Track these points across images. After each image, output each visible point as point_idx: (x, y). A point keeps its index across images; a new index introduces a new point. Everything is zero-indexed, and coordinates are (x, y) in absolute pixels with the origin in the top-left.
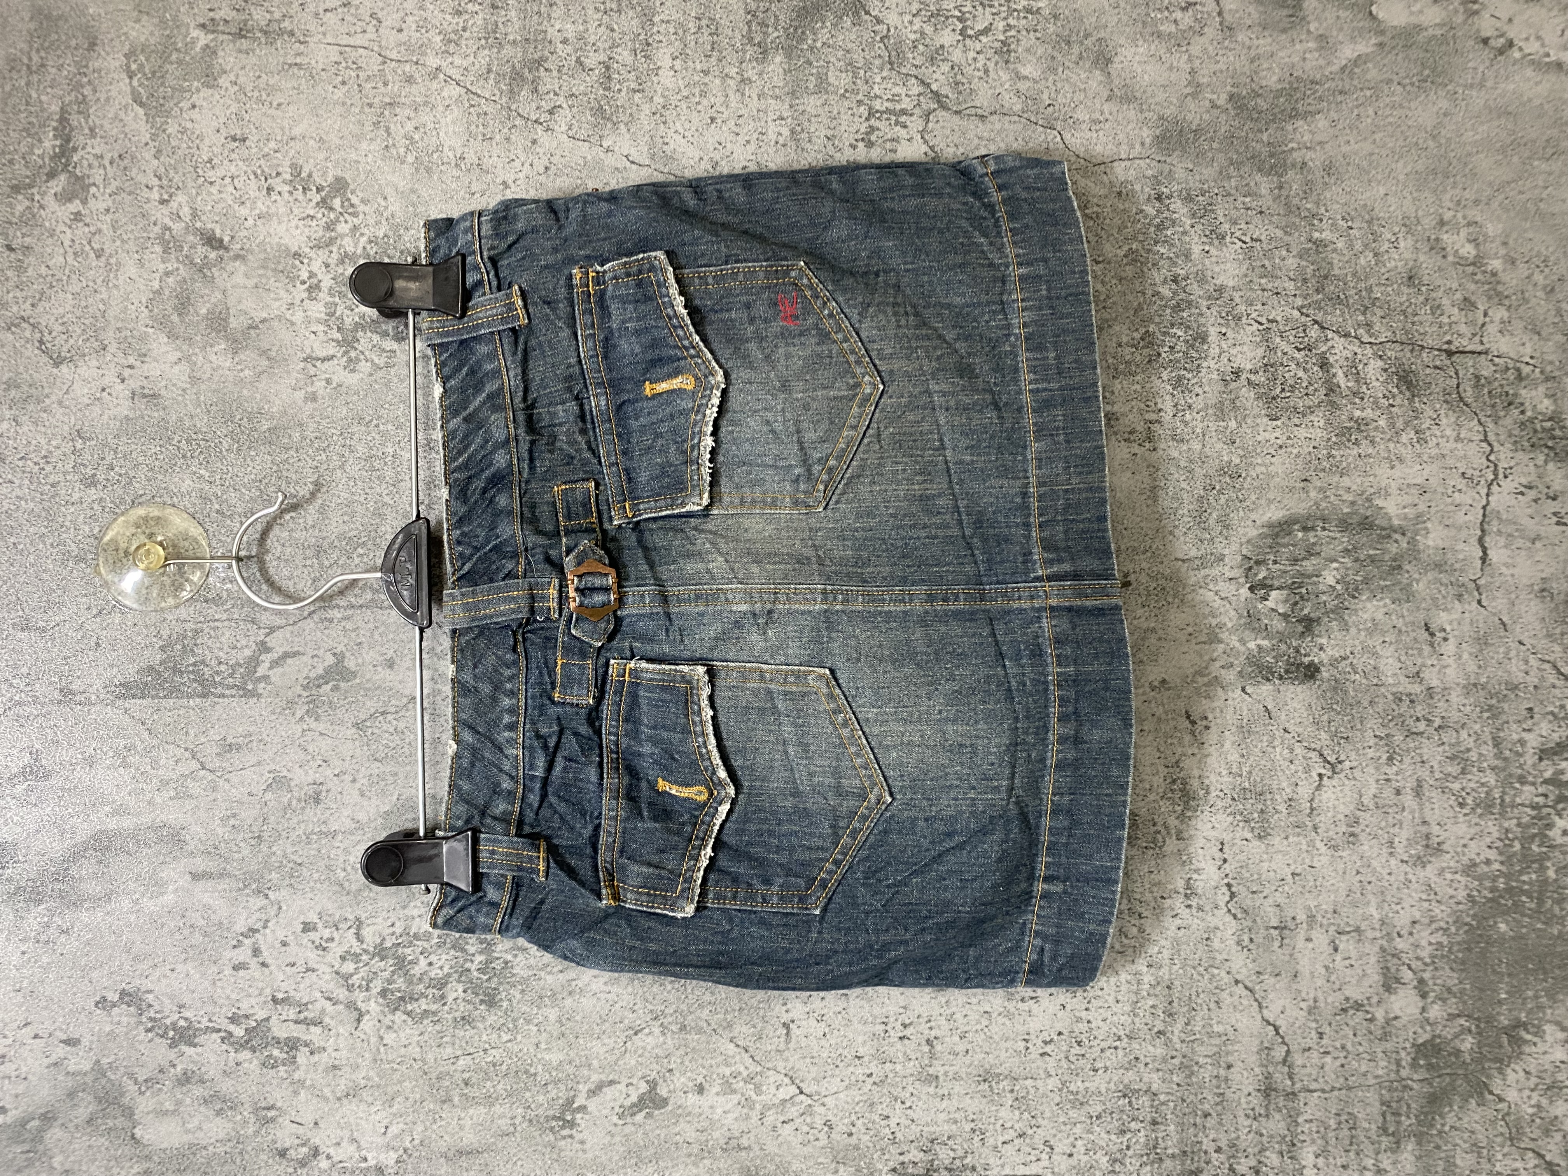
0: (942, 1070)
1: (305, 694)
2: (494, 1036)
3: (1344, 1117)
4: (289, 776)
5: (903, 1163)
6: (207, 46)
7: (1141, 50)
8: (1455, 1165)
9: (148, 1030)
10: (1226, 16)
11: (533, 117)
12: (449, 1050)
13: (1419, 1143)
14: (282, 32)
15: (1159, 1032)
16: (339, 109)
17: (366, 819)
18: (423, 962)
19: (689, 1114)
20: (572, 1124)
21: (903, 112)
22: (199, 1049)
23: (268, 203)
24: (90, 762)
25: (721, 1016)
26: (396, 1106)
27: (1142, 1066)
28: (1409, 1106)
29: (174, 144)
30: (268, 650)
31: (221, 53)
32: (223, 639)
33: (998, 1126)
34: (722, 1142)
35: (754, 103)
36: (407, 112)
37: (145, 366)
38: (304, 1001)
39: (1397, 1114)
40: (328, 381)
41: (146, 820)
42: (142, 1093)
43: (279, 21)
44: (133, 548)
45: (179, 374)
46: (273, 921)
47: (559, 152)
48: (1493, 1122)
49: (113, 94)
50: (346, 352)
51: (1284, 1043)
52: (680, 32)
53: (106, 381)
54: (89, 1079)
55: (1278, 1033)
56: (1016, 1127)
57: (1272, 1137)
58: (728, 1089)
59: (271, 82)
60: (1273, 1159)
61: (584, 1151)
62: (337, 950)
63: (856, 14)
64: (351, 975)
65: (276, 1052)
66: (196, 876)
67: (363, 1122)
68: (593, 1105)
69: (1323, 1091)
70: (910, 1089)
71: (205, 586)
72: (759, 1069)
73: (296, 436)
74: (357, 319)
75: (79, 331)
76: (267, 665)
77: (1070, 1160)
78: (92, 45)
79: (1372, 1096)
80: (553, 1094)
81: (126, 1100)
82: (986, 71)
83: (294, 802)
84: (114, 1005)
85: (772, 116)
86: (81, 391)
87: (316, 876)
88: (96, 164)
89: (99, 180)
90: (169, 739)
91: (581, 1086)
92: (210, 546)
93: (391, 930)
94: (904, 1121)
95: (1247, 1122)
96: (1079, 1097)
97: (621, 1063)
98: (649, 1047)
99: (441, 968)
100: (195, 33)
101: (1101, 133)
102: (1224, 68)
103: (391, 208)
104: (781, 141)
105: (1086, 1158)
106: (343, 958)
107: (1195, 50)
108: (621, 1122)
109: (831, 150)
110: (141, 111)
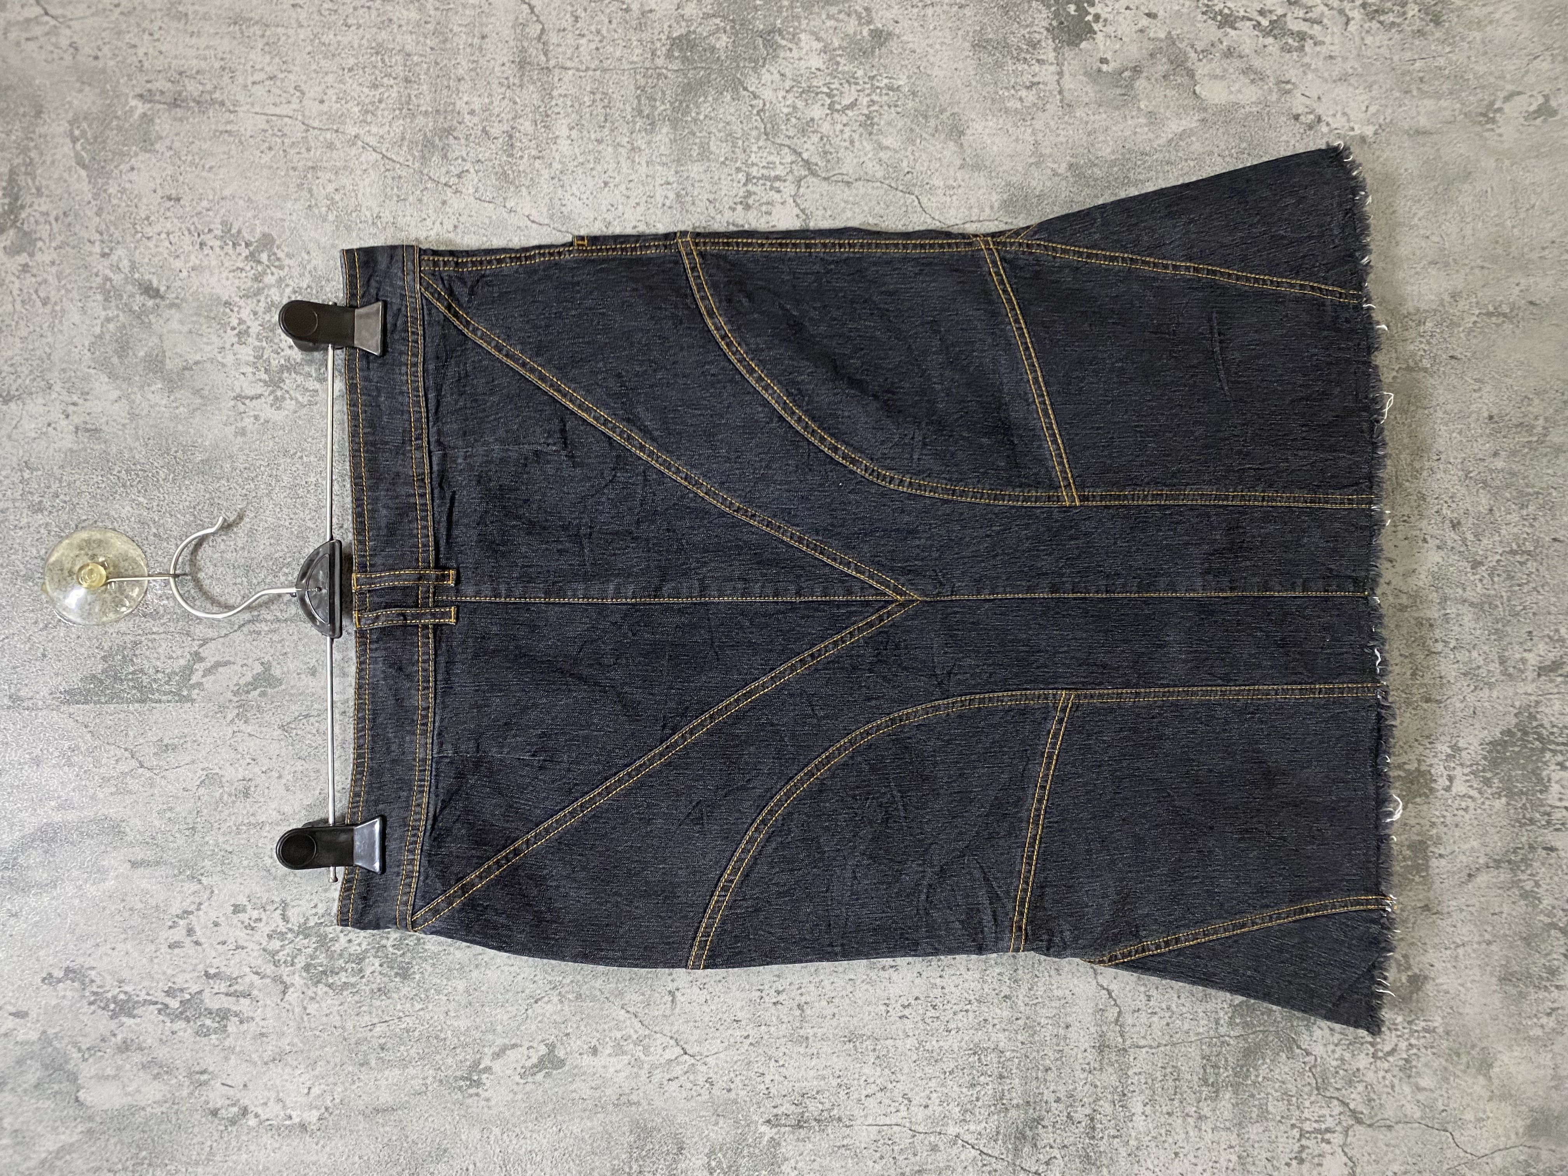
0: (811, 1032)
1: (236, 699)
2: (408, 1005)
3: (1169, 1070)
4: (221, 773)
5: (776, 1115)
6: (145, 114)
7: (991, 124)
8: (1267, 1112)
9: (91, 1004)
10: (1066, 94)
11: (443, 180)
12: (367, 1018)
13: (1236, 1093)
14: (213, 102)
15: (1005, 996)
16: (265, 172)
17: (291, 812)
18: (343, 940)
19: (584, 1073)
20: (478, 1084)
21: (777, 178)
22: (138, 1020)
23: (200, 256)
24: (37, 762)
25: (613, 986)
26: (318, 1069)
27: (990, 1027)
28: (1226, 1060)
29: (115, 201)
30: (202, 660)
31: (158, 121)
32: (160, 650)
33: (862, 1082)
34: (614, 1097)
35: (643, 169)
36: (329, 175)
37: (88, 404)
38: (234, 976)
39: (1216, 1066)
40: (256, 418)
41: (89, 813)
42: (85, 1060)
43: (210, 93)
44: (77, 568)
45: (119, 410)
46: (206, 904)
47: (467, 212)
48: (1302, 1074)
49: (58, 157)
50: (272, 392)
51: (1116, 1005)
52: (576, 105)
53: (51, 417)
54: (36, 1048)
55: (1111, 997)
56: (878, 1082)
57: (1105, 1088)
58: (619, 1050)
59: (204, 147)
60: (1106, 1107)
61: (489, 1108)
62: (264, 929)
63: (735, 90)
64: (278, 952)
65: (208, 1022)
66: (135, 864)
67: (288, 1084)
68: (497, 1066)
69: (1151, 1047)
70: (783, 1049)
71: (144, 602)
72: (647, 1032)
73: (227, 466)
74: (282, 362)
75: (26, 372)
76: (201, 673)
77: (926, 1111)
78: (39, 113)
79: (1194, 1051)
80: (461, 1057)
81: (70, 1067)
82: (852, 142)
83: (225, 797)
84: (59, 981)
85: (659, 181)
86: (29, 427)
87: (245, 863)
88: (42, 220)
89: (45, 236)
90: (111, 741)
91: (486, 1050)
92: (147, 565)
93: (314, 911)
94: (777, 1077)
95: (1082, 1076)
96: (935, 1054)
97: (523, 1028)
98: (548, 1015)
99: (360, 945)
100: (133, 103)
101: (954, 198)
102: (1064, 140)
103: (314, 262)
104: (668, 203)
105: (941, 1108)
106: (270, 937)
107: (1039, 124)
108: (522, 1081)
109: (712, 212)
110: (83, 173)
